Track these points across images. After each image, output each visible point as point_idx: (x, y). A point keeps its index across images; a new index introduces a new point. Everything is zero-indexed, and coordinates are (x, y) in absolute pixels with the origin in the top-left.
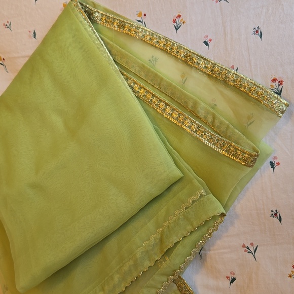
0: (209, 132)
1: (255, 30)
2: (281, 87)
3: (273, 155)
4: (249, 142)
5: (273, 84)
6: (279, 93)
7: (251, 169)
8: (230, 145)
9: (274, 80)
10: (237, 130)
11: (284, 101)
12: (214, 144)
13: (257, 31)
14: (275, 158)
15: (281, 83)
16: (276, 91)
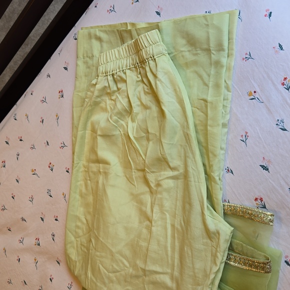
0: (232, 255)
1: (227, 170)
2: (263, 202)
3: (284, 256)
4: (260, 253)
5: (257, 202)
6: (265, 207)
7: (270, 274)
8: (249, 260)
9: (256, 199)
10: (249, 247)
11: (269, 213)
12: (239, 263)
13: (228, 170)
14: (287, 257)
15: (261, 200)
16: (261, 206)
